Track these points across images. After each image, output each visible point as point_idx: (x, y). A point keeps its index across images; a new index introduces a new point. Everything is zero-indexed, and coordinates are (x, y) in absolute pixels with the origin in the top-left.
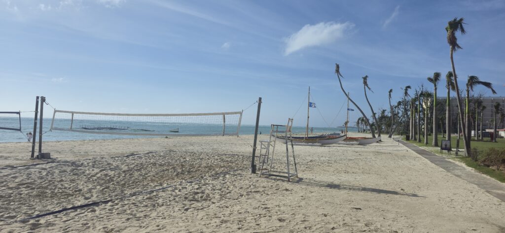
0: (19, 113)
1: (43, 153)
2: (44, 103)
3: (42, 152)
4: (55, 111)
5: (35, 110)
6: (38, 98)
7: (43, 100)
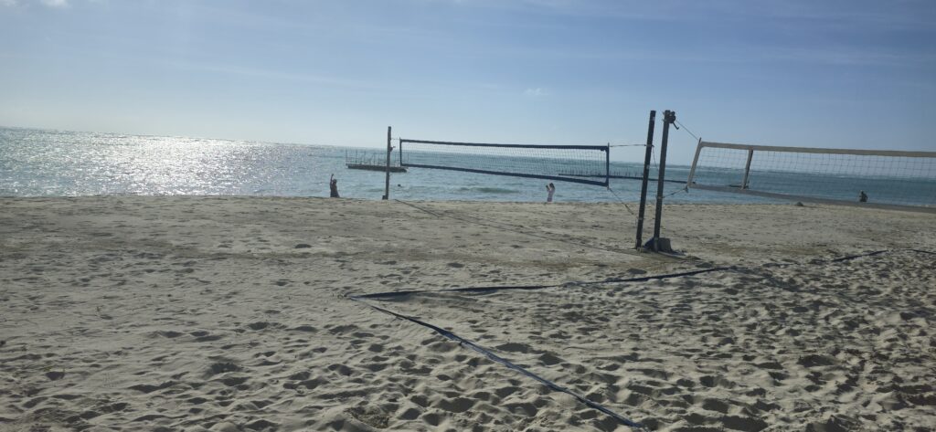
0: (606, 149)
1: (664, 239)
2: (671, 125)
3: (661, 236)
4: (701, 145)
5: (645, 142)
6: (653, 114)
7: (670, 118)
